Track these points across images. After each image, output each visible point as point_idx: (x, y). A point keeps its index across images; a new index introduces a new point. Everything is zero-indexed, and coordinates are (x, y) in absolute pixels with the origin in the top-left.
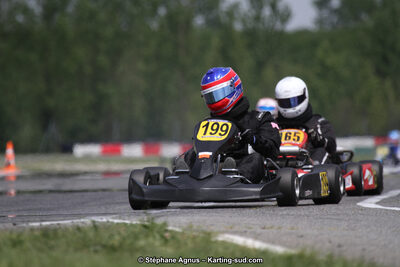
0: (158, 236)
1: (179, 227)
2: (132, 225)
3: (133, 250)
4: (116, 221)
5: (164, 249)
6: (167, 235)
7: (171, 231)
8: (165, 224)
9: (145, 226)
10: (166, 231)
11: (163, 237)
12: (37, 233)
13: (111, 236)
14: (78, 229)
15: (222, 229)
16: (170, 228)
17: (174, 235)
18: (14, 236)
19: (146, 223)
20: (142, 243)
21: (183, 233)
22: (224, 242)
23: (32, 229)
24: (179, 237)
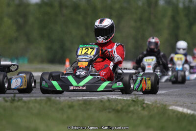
0: (140, 106)
1: (150, 102)
2: (127, 100)
3: (127, 112)
4: (119, 98)
5: (142, 112)
6: (144, 105)
7: (146, 104)
8: (143, 100)
9: (133, 101)
10: (144, 103)
11: (142, 106)
12: (81, 102)
13: (117, 105)
14: (101, 101)
15: (171, 104)
16: (146, 102)
17: (148, 105)
18: (70, 103)
19: (134, 99)
20: (132, 108)
21: (152, 105)
22: (172, 110)
23: (79, 100)
24: (150, 106)
